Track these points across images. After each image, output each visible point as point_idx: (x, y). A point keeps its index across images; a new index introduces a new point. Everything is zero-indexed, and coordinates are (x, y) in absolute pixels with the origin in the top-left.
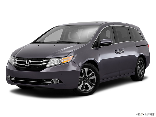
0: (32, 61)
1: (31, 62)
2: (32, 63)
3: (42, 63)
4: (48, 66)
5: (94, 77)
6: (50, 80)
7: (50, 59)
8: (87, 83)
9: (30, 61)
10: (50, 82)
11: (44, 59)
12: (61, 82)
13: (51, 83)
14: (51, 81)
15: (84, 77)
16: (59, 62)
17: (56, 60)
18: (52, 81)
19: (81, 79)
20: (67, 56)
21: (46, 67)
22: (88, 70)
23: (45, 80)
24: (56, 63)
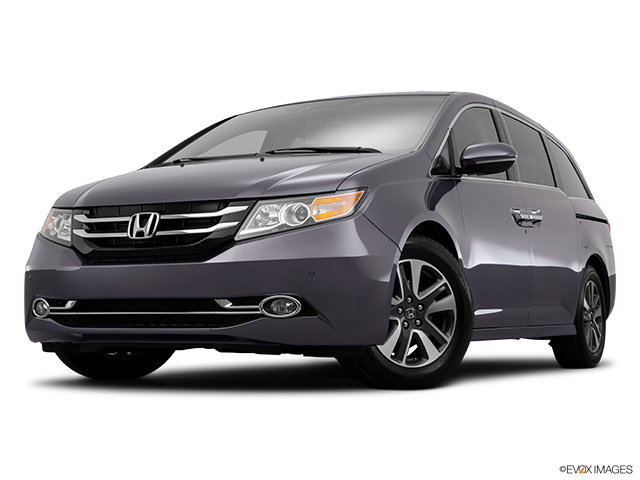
0: (163, 217)
1: (160, 220)
2: (164, 225)
3: (217, 220)
4: (244, 232)
5: (449, 302)
6: (256, 300)
7: (252, 202)
8: (418, 327)
9: (155, 217)
10: (258, 310)
11: (226, 203)
12: (307, 310)
13: (262, 315)
14: (261, 304)
15: (406, 300)
16: (296, 220)
17: (285, 208)
18: (267, 306)
19: (395, 311)
20: (334, 192)
21: (236, 239)
22: (424, 268)
23: (231, 300)
24: (283, 221)
